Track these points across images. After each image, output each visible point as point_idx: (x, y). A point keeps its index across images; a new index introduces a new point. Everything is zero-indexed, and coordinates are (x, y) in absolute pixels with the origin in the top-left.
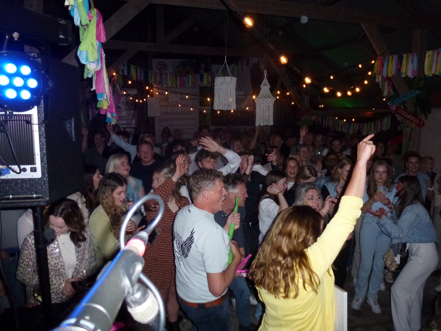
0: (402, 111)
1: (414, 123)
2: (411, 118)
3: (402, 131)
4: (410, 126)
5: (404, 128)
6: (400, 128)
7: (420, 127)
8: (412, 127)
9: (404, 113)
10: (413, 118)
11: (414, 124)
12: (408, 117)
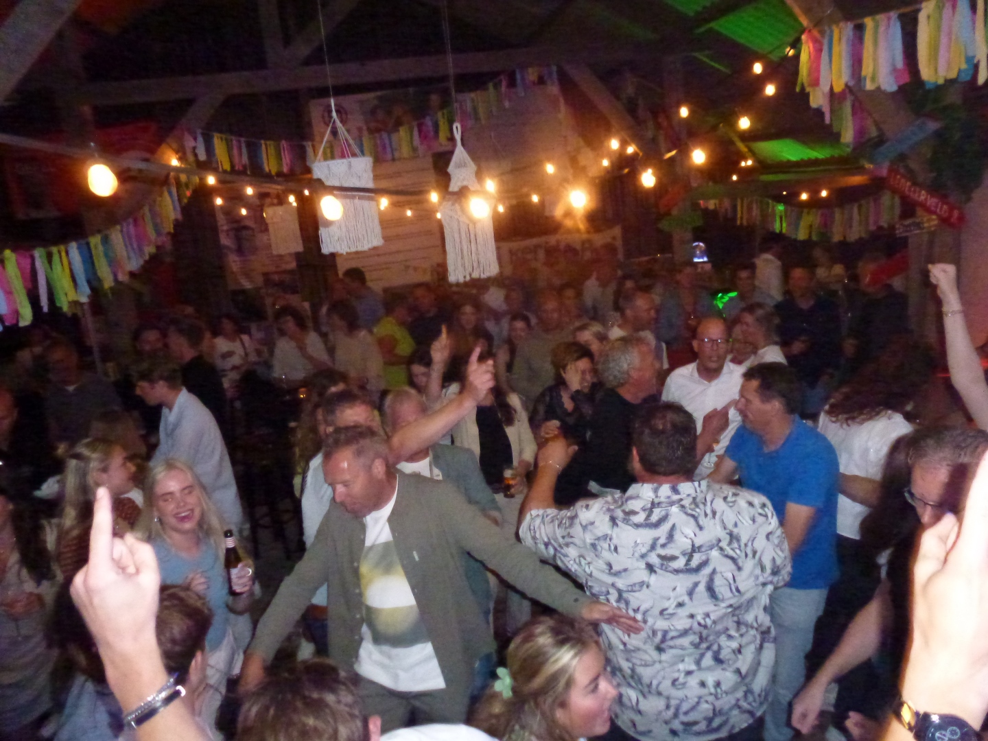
0: (903, 181)
1: (934, 217)
2: (926, 199)
3: (906, 239)
4: (926, 225)
5: (911, 231)
6: (901, 230)
7: (952, 225)
8: (930, 227)
9: (910, 187)
10: (932, 201)
11: (933, 220)
12: (919, 196)
